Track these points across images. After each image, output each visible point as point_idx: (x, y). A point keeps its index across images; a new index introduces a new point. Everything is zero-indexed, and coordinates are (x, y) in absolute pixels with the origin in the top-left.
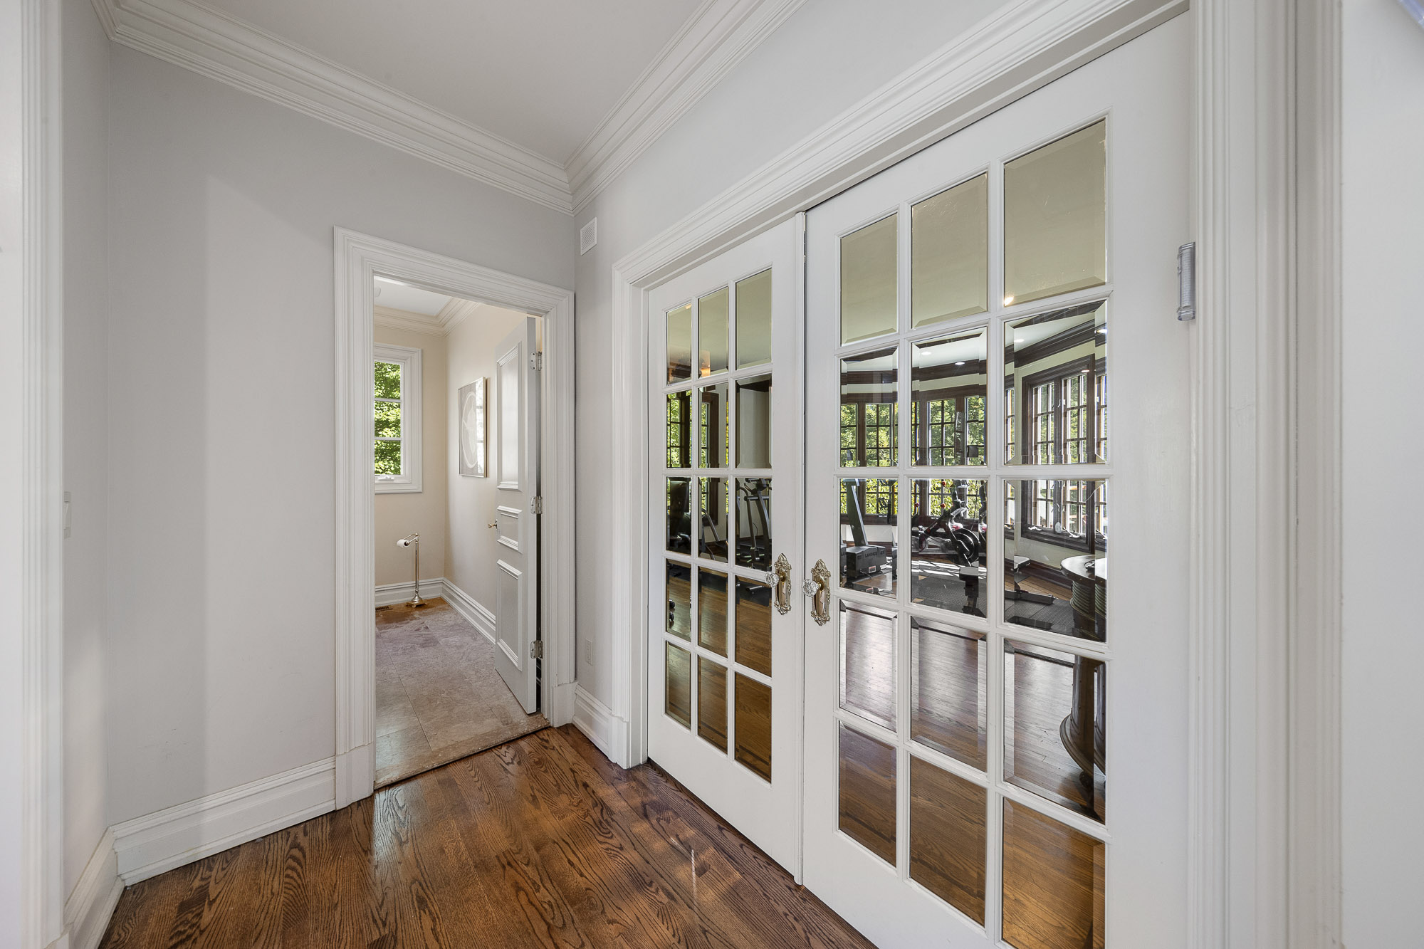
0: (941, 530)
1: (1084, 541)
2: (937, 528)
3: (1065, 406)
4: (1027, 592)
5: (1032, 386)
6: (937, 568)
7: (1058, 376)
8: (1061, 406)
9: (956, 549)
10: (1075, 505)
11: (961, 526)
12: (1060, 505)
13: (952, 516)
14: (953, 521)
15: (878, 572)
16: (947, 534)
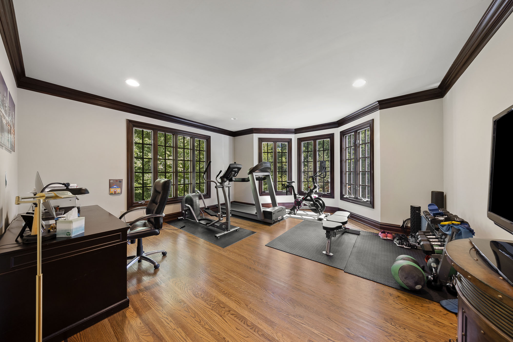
0: (309, 198)
1: (369, 203)
2: (307, 197)
3: (359, 143)
4: (349, 229)
5: (344, 135)
6: (307, 215)
7: (355, 130)
8: (357, 143)
9: (315, 207)
10: (364, 186)
11: (317, 196)
12: (357, 186)
13: (313, 192)
14: (314, 194)
15: (282, 219)
16: (311, 200)
